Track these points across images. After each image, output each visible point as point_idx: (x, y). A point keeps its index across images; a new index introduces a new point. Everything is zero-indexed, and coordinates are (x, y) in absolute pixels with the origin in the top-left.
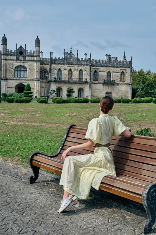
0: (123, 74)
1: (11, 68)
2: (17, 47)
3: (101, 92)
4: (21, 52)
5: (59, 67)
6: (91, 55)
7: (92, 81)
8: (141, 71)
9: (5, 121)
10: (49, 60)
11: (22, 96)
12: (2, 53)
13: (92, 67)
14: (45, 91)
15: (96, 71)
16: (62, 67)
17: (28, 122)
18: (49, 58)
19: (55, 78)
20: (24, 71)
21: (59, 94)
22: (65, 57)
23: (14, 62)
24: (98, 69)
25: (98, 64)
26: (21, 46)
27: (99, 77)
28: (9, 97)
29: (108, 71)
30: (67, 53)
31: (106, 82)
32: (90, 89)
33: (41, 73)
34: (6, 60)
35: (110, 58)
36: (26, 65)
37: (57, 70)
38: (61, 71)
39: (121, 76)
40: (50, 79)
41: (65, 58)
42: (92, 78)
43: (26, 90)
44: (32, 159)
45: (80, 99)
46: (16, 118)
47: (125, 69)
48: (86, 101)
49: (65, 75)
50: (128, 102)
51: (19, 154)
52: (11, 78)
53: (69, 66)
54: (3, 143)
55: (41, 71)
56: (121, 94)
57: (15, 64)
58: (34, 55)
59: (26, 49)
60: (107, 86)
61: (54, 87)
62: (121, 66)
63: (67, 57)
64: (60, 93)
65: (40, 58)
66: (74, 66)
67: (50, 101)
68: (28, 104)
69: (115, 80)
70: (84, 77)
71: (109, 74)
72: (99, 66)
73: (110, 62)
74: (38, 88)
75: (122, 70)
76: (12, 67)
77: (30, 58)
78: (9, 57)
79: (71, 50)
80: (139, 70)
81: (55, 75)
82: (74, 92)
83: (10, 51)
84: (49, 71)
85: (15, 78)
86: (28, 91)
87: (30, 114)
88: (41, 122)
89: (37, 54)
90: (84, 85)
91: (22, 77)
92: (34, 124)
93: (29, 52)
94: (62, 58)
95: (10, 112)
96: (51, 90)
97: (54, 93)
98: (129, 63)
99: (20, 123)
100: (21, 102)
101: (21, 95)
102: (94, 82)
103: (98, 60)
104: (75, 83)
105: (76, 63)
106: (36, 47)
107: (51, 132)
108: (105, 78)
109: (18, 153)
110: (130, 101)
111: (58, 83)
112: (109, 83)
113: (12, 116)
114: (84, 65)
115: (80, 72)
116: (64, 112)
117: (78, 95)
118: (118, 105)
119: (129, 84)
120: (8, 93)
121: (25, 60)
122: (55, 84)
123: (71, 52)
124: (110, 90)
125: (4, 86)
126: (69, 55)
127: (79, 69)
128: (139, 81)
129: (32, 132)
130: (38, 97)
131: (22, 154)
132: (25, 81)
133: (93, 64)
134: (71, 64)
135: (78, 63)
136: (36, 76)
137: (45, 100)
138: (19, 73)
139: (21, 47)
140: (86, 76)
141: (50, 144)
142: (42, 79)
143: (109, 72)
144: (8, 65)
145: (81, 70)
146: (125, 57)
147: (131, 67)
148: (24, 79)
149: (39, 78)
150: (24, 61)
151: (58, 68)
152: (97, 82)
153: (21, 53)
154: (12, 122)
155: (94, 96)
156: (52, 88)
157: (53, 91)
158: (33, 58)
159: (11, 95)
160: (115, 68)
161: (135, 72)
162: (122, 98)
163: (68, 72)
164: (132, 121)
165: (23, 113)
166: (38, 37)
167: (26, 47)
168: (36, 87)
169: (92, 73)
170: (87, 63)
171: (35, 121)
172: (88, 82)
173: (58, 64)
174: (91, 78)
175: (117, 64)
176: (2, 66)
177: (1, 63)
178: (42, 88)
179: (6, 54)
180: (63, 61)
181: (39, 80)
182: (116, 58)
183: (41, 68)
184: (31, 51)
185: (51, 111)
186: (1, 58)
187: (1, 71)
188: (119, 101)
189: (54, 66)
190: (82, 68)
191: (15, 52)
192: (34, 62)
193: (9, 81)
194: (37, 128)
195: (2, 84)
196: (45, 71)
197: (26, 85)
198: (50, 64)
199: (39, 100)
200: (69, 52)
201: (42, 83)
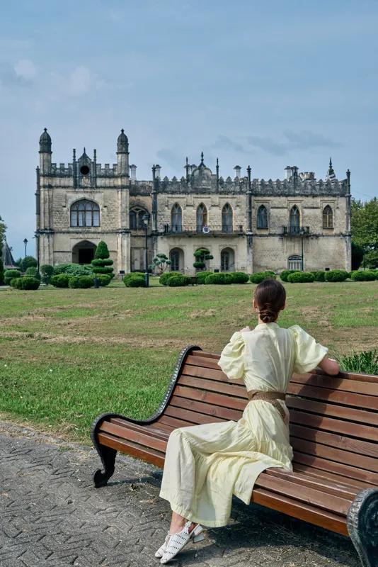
0: (328, 211)
1: (60, 205)
2: (74, 157)
3: (276, 255)
4: (84, 168)
5: (176, 200)
6: (249, 170)
7: (254, 229)
8: (372, 202)
9: (44, 335)
10: (151, 185)
11: (89, 270)
12: (42, 172)
13: (253, 198)
14: (142, 258)
15: (262, 207)
16: (182, 199)
17: (99, 334)
18: (152, 180)
19: (166, 227)
20: (92, 211)
21: (177, 264)
22: (188, 176)
23: (68, 192)
24: (266, 201)
25: (267, 191)
26: (84, 154)
27: (272, 220)
28: (58, 274)
29: (292, 205)
30: (194, 166)
31: (288, 231)
32: (251, 250)
33: (132, 215)
34: (50, 187)
35: (295, 174)
36: (98, 197)
37: (171, 208)
38: (180, 208)
39: (324, 217)
40: (154, 229)
41: (189, 179)
42: (254, 223)
43: (98, 257)
44: (97, 430)
45: (227, 275)
46: (72, 325)
47: (334, 198)
48: (241, 279)
49: (189, 219)
50: (341, 278)
51: (72, 415)
52: (63, 230)
53: (199, 196)
54: (37, 389)
55: (132, 211)
56: (325, 260)
57: (70, 198)
58: (116, 173)
59: (95, 160)
60: (291, 240)
61: (163, 247)
62: (324, 192)
63: (193, 175)
64: (177, 261)
65: (130, 181)
66: (211, 196)
67: (154, 281)
68: (101, 289)
69: (309, 225)
70: (234, 221)
71: (295, 213)
72: (270, 195)
73: (296, 185)
74: (126, 252)
75: (325, 201)
76: (64, 204)
77: (107, 182)
78: (57, 181)
79: (202, 160)
80: (369, 201)
81: (165, 218)
82: (212, 258)
83: (58, 166)
84: (151, 211)
85: (71, 230)
86: (103, 258)
87: (104, 314)
88: (130, 333)
89: (123, 172)
90: (236, 239)
91: (89, 227)
92: (113, 340)
93: (103, 167)
94: (183, 180)
95: (58, 311)
96: (158, 256)
97: (163, 261)
98: (343, 185)
99: (80, 338)
100: (87, 285)
101: (85, 268)
102: (258, 232)
103: (266, 180)
104: (214, 235)
105: (214, 190)
106: (120, 155)
107: (151, 360)
108: (286, 223)
109: (70, 413)
110: (348, 276)
111: (174, 237)
112: (295, 233)
113: (63, 322)
114: (235, 193)
115: (224, 210)
116: (186, 307)
117: (222, 265)
118: (317, 287)
119: (345, 236)
120: (57, 264)
121: (95, 187)
122: (165, 239)
123: (202, 164)
124: (297, 251)
125: (47, 249)
126: (198, 171)
127: (223, 202)
128: (369, 228)
129: (108, 359)
130: (127, 271)
131: (80, 414)
132: (95, 236)
133: (255, 190)
134: (204, 192)
135: (221, 189)
136: (122, 222)
137: (140, 278)
138: (80, 217)
139: (85, 156)
140: (239, 219)
141: (146, 389)
142: (136, 229)
143: (295, 207)
144: (55, 199)
145: (227, 205)
146: (331, 172)
147: (348, 195)
148: (93, 230)
149: (128, 227)
150: (92, 188)
151: (172, 202)
152: (265, 232)
153: (85, 170)
154: (62, 337)
155: (260, 267)
156: (159, 249)
157: (161, 257)
158: (112, 181)
159: (63, 270)
160: (310, 199)
161: (358, 206)
162: (327, 269)
163: (197, 211)
164: (348, 326)
165: (89, 312)
166: (123, 131)
167: (95, 157)
168: (120, 250)
169: (254, 211)
170: (241, 188)
171: (115, 333)
172: (244, 234)
173: (173, 193)
174: (251, 223)
175: (313, 188)
176: (42, 201)
177: (38, 195)
178: (136, 251)
179: (49, 173)
180: (184, 186)
181: (128, 233)
182: (311, 173)
183: (132, 205)
184: (108, 165)
185: (156, 306)
186: (38, 183)
187: (38, 213)
188: (320, 277)
189: (162, 197)
190: (230, 201)
191: (70, 169)
192: (115, 191)
193: (58, 235)
194: (118, 350)
195: (41, 245)
196: (142, 211)
197: (97, 245)
198: (154, 194)
199: (129, 280)
200: (198, 165)
201: (135, 240)
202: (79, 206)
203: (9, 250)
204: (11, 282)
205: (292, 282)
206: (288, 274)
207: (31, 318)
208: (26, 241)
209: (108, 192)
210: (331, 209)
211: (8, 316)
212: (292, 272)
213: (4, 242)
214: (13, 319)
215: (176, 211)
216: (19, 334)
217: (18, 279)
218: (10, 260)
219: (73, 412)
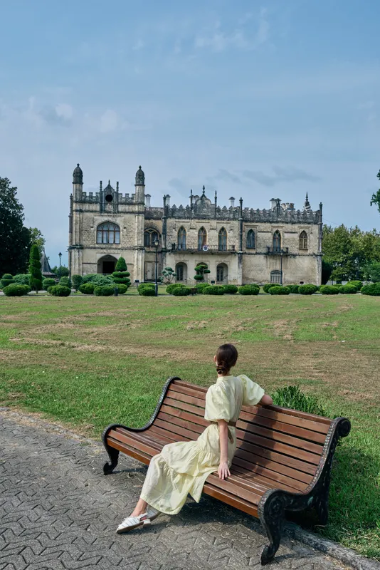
0: (303, 236)
1: (89, 226)
2: (101, 187)
3: (261, 270)
4: (109, 196)
5: (181, 224)
6: (241, 201)
7: (244, 249)
8: (340, 228)
9: (73, 344)
10: (162, 211)
11: (110, 281)
12: (74, 199)
13: (244, 223)
14: (153, 270)
15: (251, 231)
16: (187, 223)
17: (115, 343)
18: (163, 207)
19: (173, 245)
20: (114, 231)
21: (182, 275)
22: (192, 204)
23: (95, 216)
24: (254, 226)
25: (255, 218)
26: (109, 185)
27: (259, 242)
28: (85, 282)
29: (275, 230)
30: (197, 196)
31: (271, 251)
32: (241, 266)
33: (146, 235)
34: (81, 211)
35: (278, 205)
36: (119, 220)
37: (177, 230)
38: (185, 231)
39: (300, 240)
40: (164, 247)
41: (193, 207)
42: (244, 244)
43: (118, 270)
44: (106, 436)
45: (220, 287)
46: (94, 334)
47: (309, 225)
48: (232, 291)
49: (192, 239)
50: (311, 291)
51: (91, 417)
52: (91, 246)
53: (200, 221)
54: (66, 393)
55: (147, 232)
56: (301, 275)
57: (97, 220)
58: (134, 201)
59: (118, 190)
60: (273, 258)
61: (170, 262)
62: (301, 220)
63: (196, 204)
64: (182, 272)
65: (145, 208)
66: (210, 221)
67: (162, 289)
68: (120, 297)
69: (288, 246)
70: (228, 242)
71: (277, 236)
72: (257, 222)
73: (278, 214)
74: (141, 264)
75: (301, 228)
76: (92, 225)
77: (127, 208)
78: (86, 207)
79: (204, 192)
80: (338, 227)
81: (173, 238)
82: (209, 272)
83: (88, 195)
84: (161, 232)
85: (97, 246)
86: (122, 271)
87: (120, 324)
88: (139, 344)
89: (140, 201)
90: (230, 257)
91: (112, 244)
92: (125, 349)
93: (124, 196)
94: (187, 207)
95: (85, 319)
96: (166, 269)
97: (170, 274)
98: (316, 215)
99: (100, 348)
100: (108, 293)
101: (108, 278)
102: (247, 251)
103: (255, 209)
104: (211, 253)
105: (213, 216)
106: (138, 187)
107: (152, 370)
108: (270, 244)
109: (89, 415)
110: (317, 289)
111: (180, 254)
112: (277, 253)
113: (87, 330)
114: (229, 219)
115: (220, 232)
117: (218, 276)
118: (291, 300)
119: (316, 256)
120: (85, 274)
121: (117, 212)
122: (172, 255)
123: (203, 195)
124: (278, 267)
125: (77, 261)
126: (200, 201)
127: (220, 227)
128: (337, 249)
129: (120, 368)
130: (141, 280)
131: (96, 416)
132: (116, 251)
133: (246, 218)
134: (204, 217)
135: (218, 216)
136: (138, 241)
137: (151, 288)
138: (105, 236)
139: (109, 187)
140: (233, 241)
141: (145, 396)
142: (149, 246)
143: (277, 232)
144: (84, 221)
145: (223, 229)
146: (307, 204)
147: (320, 223)
148: (114, 246)
149: (143, 245)
150: (114, 213)
151: (179, 225)
152: (254, 252)
153: (109, 198)
154: (86, 346)
155: (247, 279)
156: (167, 263)
157: (169, 270)
158: (131, 207)
159: (90, 279)
160: (290, 225)
161: (328, 230)
162: (302, 283)
163: (199, 233)
165: (108, 320)
166: (140, 167)
167: (118, 188)
168: (136, 263)
169: (244, 234)
170: (234, 215)
171: (127, 342)
172: (236, 252)
173: (179, 218)
174: (241, 244)
175: (293, 216)
176: (74, 222)
177: (71, 217)
178: (148, 264)
179: (80, 200)
180: (188, 213)
181: (142, 249)
182: (292, 204)
183: (146, 227)
184: (127, 194)
185: (161, 316)
186: (71, 208)
187: (71, 231)
188: (294, 290)
189: (170, 221)
190: (225, 226)
191: (97, 196)
192: (133, 216)
193: (87, 250)
194: (129, 360)
195: (73, 257)
196: (154, 232)
197: (118, 259)
198: (164, 218)
199: (142, 290)
200: (200, 195)
201: (148, 255)
202: (103, 227)
203: (47, 259)
204: (48, 289)
205: (272, 294)
206: (269, 286)
207: (63, 325)
208: (60, 254)
209: (127, 216)
210: (306, 234)
211: (45, 323)
212: (273, 285)
213: (42, 252)
214: (49, 326)
215: (182, 233)
216: (54, 342)
217: (53, 287)
218: (47, 268)
219: (91, 414)
